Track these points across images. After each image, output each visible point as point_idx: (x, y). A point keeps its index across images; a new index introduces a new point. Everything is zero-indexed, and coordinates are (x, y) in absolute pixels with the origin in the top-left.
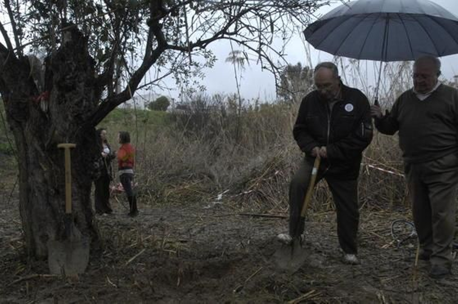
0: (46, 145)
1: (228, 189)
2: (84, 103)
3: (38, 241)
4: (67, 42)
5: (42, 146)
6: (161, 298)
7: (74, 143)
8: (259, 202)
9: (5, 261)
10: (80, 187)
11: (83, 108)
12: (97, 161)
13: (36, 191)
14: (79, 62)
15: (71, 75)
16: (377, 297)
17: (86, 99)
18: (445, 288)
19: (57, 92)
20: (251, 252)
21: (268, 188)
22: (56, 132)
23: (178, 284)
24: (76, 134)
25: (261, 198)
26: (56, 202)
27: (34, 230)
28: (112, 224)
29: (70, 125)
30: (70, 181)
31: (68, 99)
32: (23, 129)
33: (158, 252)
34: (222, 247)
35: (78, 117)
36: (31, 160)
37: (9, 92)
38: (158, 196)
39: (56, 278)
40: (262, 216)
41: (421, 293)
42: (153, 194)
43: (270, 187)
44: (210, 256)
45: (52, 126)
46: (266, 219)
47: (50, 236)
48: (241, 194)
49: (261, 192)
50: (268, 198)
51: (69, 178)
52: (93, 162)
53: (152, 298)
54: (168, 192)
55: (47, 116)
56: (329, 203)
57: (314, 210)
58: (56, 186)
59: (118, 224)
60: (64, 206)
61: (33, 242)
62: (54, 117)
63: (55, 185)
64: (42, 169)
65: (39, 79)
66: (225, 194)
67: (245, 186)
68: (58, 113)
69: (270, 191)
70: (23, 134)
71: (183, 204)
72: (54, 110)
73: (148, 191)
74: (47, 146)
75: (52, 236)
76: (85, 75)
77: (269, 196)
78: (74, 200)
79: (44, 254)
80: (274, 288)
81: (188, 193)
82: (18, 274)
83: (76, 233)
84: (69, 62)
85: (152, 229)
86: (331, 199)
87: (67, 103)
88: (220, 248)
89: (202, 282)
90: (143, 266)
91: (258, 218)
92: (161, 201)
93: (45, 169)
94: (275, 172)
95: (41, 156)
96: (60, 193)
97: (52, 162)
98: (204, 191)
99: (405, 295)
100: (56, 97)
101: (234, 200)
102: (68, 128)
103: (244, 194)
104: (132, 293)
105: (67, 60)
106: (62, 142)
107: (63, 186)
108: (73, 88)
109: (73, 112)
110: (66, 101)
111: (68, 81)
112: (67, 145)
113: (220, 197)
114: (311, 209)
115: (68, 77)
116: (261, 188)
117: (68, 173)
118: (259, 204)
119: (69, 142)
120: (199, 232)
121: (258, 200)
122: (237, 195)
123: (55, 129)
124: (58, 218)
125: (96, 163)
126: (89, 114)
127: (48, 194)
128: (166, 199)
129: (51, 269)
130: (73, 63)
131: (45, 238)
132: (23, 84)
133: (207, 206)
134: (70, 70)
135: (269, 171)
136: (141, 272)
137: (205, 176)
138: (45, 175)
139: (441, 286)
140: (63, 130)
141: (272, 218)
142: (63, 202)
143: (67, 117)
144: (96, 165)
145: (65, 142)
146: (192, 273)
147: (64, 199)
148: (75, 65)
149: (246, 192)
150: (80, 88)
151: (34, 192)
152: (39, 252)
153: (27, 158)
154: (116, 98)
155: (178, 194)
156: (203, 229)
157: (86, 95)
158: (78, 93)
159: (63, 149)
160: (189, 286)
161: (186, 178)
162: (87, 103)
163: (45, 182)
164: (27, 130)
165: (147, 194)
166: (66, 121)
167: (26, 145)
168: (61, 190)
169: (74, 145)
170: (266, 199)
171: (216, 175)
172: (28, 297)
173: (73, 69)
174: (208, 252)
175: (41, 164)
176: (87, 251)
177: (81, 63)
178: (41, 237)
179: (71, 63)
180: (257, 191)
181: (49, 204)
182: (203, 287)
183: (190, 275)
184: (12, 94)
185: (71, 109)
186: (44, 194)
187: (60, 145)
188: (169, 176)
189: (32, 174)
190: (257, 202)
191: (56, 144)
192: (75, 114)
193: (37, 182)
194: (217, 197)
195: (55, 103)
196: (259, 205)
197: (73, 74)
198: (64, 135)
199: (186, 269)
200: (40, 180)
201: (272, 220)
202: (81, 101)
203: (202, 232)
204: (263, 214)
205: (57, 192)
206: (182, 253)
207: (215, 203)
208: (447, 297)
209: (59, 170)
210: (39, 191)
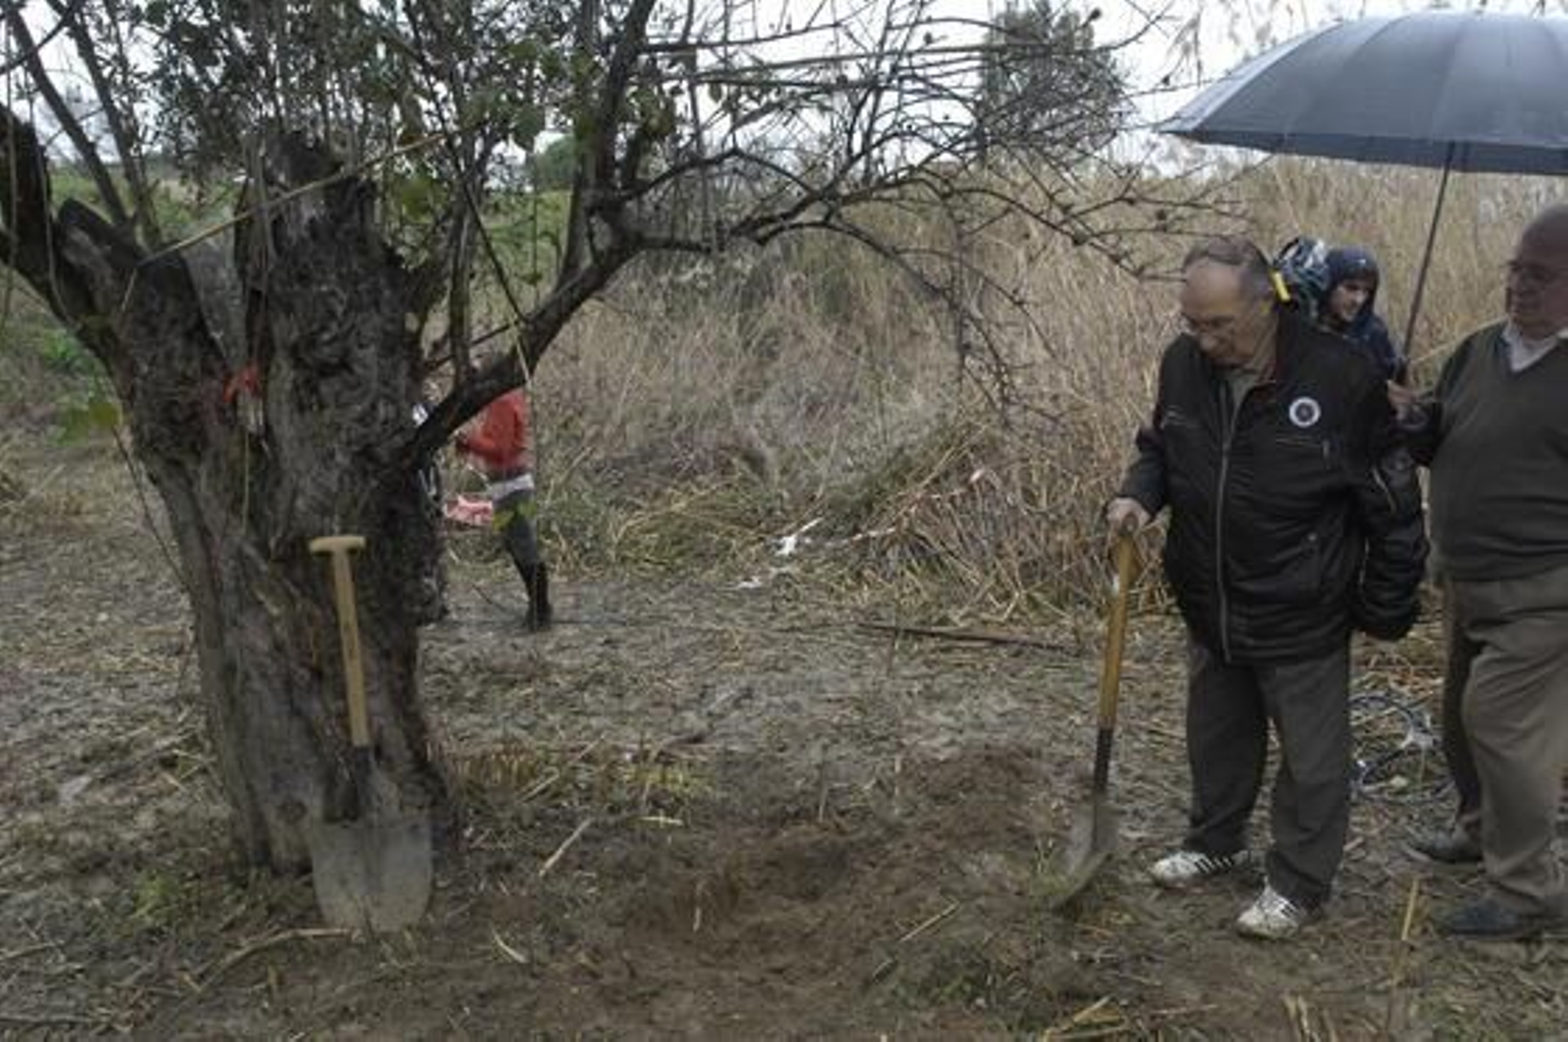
0: (272, 543)
1: (815, 515)
2: (382, 411)
3: (272, 816)
4: (312, 221)
5: (262, 547)
6: (655, 994)
7: (359, 533)
8: (919, 570)
9: (183, 878)
10: (386, 655)
11: (377, 428)
12: (429, 574)
13: (254, 674)
14: (356, 283)
15: (334, 326)
16: (1286, 1010)
17: (386, 397)
18: (1490, 968)
19: (292, 374)
20: (911, 814)
21: (947, 521)
22: (300, 503)
23: (696, 926)
24: (361, 504)
25: (929, 560)
26: (317, 706)
27: (258, 787)
28: (456, 668)
29: (341, 480)
30: (357, 650)
31: (330, 400)
32: (190, 483)
33: (625, 813)
34: (818, 784)
35: (365, 453)
36: (228, 583)
37: (132, 370)
38: (588, 545)
39: (347, 940)
40: (933, 635)
41: (1417, 991)
42: (569, 534)
43: (953, 522)
44: (783, 819)
45: (286, 483)
46: (945, 644)
47: (307, 802)
48: (859, 536)
49: (923, 538)
50: (948, 560)
51: (351, 638)
52: (417, 578)
53: (630, 999)
54: (620, 525)
55: (265, 446)
56: (1146, 588)
57: (1098, 610)
58: (314, 660)
59: (475, 666)
60: (344, 716)
61: (259, 821)
62: (287, 452)
63: (310, 655)
64: (266, 611)
65: (225, 325)
66: (808, 533)
67: (869, 507)
68: (302, 441)
69: (954, 535)
70: (192, 497)
71: (671, 570)
72: (286, 430)
73: (555, 528)
74: (278, 545)
75: (315, 805)
76: (377, 320)
77: (951, 553)
78: (370, 694)
79: (296, 858)
80: (989, 980)
81: (682, 526)
82: (230, 926)
83: (384, 786)
84: (324, 288)
85: (586, 695)
86: (1153, 572)
87: (327, 413)
88: (810, 787)
89: (768, 919)
90: (592, 883)
91: (920, 640)
92: (599, 560)
93: (275, 611)
94: (972, 471)
95: (258, 572)
96: (326, 674)
97: (293, 590)
98: (735, 521)
99: (1369, 999)
100: (288, 386)
101: (838, 559)
102: (334, 489)
103: (866, 540)
104: (575, 990)
105: (320, 283)
106: (321, 534)
107: (336, 659)
108: (345, 364)
109: (349, 443)
110: (322, 406)
111: (327, 350)
112: (338, 543)
113: (789, 544)
114: (1089, 605)
115: (326, 337)
116: (925, 521)
117: (347, 627)
118: (921, 578)
119: (344, 532)
120: (737, 705)
121: (914, 563)
122: (845, 541)
123: (295, 494)
124: (325, 749)
125: (426, 580)
126: (398, 440)
127: (289, 684)
128: (612, 553)
129: (325, 911)
130: (338, 290)
131: (294, 811)
132: (178, 343)
133: (748, 579)
134: (332, 314)
135: (948, 463)
136: (586, 901)
137: (735, 461)
138: (277, 628)
139: (1474, 959)
140: (320, 496)
141: (963, 644)
142: (340, 704)
143: (332, 455)
144: (428, 587)
145: (331, 533)
146: (734, 891)
147: (342, 694)
148: (344, 297)
149: (873, 534)
150: (365, 366)
151: (247, 677)
152: (280, 850)
153: (212, 571)
154: (478, 386)
155: (649, 531)
156: (748, 693)
157: (386, 383)
158: (359, 384)
159: (326, 555)
160: (728, 932)
161: (674, 470)
162: (391, 409)
163: (278, 647)
164: (203, 487)
165: (550, 535)
166: (328, 468)
167: (204, 533)
168: (328, 670)
169: (359, 540)
170: (942, 565)
171: (769, 453)
172: (282, 1017)
173: (340, 310)
174: (773, 801)
175: (261, 597)
176: (425, 849)
177: (362, 287)
178: (283, 808)
179: (333, 293)
180: (910, 530)
181: (296, 712)
182: (769, 933)
183: (729, 895)
184: (144, 378)
185: (343, 436)
186: (277, 684)
187: (317, 545)
188: (618, 464)
189: (235, 623)
190: (912, 570)
191: (302, 541)
192: (356, 448)
193: (253, 650)
194: (780, 547)
195: (286, 408)
196: (918, 584)
197: (340, 325)
198: (325, 511)
199: (716, 876)
200: (263, 645)
201: (964, 650)
202: (374, 407)
203: (747, 702)
204: (934, 629)
205: (318, 674)
206: (697, 808)
207: (774, 571)
208: (1490, 1004)
209: (318, 612)
210: (264, 676)
